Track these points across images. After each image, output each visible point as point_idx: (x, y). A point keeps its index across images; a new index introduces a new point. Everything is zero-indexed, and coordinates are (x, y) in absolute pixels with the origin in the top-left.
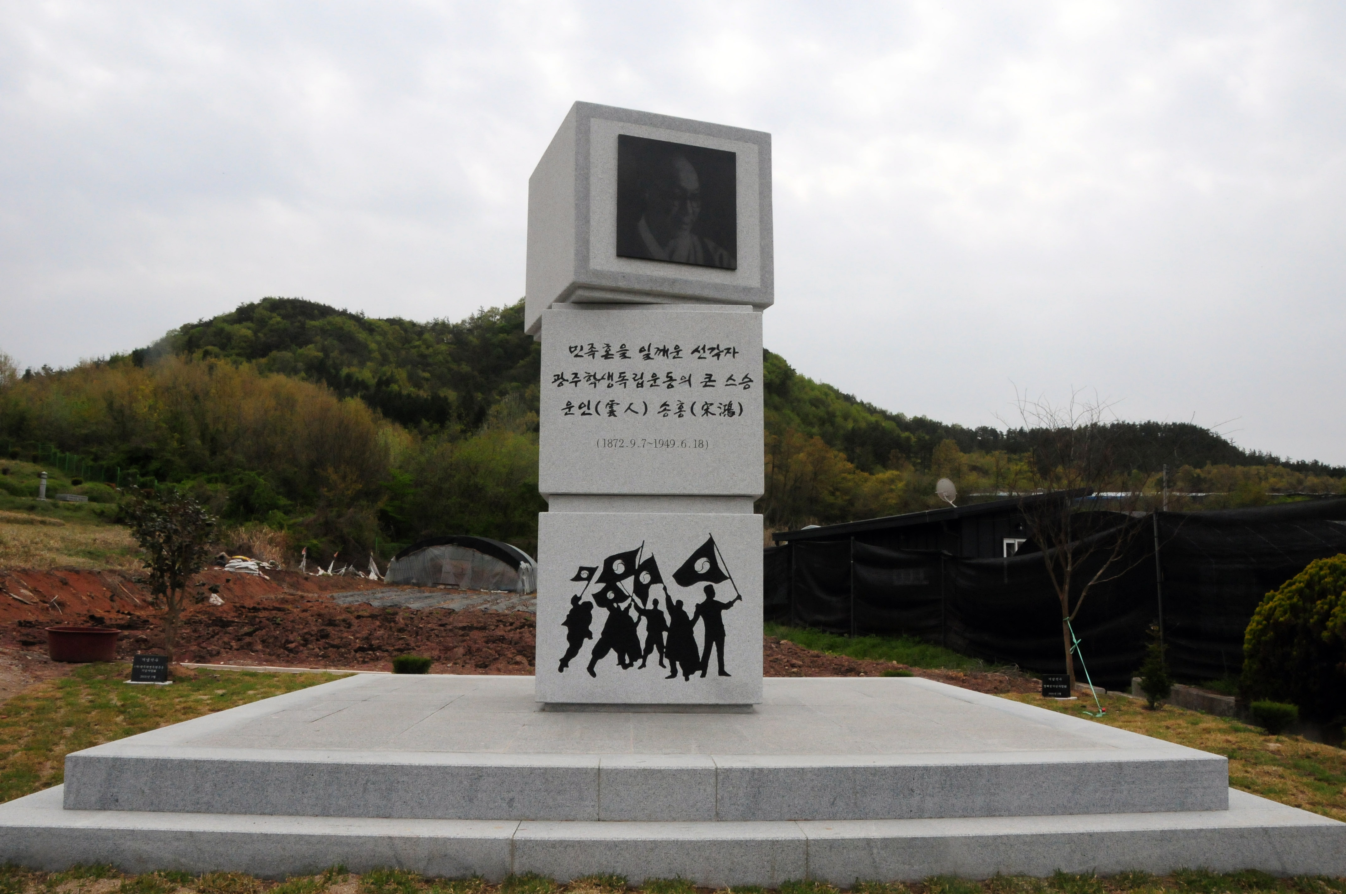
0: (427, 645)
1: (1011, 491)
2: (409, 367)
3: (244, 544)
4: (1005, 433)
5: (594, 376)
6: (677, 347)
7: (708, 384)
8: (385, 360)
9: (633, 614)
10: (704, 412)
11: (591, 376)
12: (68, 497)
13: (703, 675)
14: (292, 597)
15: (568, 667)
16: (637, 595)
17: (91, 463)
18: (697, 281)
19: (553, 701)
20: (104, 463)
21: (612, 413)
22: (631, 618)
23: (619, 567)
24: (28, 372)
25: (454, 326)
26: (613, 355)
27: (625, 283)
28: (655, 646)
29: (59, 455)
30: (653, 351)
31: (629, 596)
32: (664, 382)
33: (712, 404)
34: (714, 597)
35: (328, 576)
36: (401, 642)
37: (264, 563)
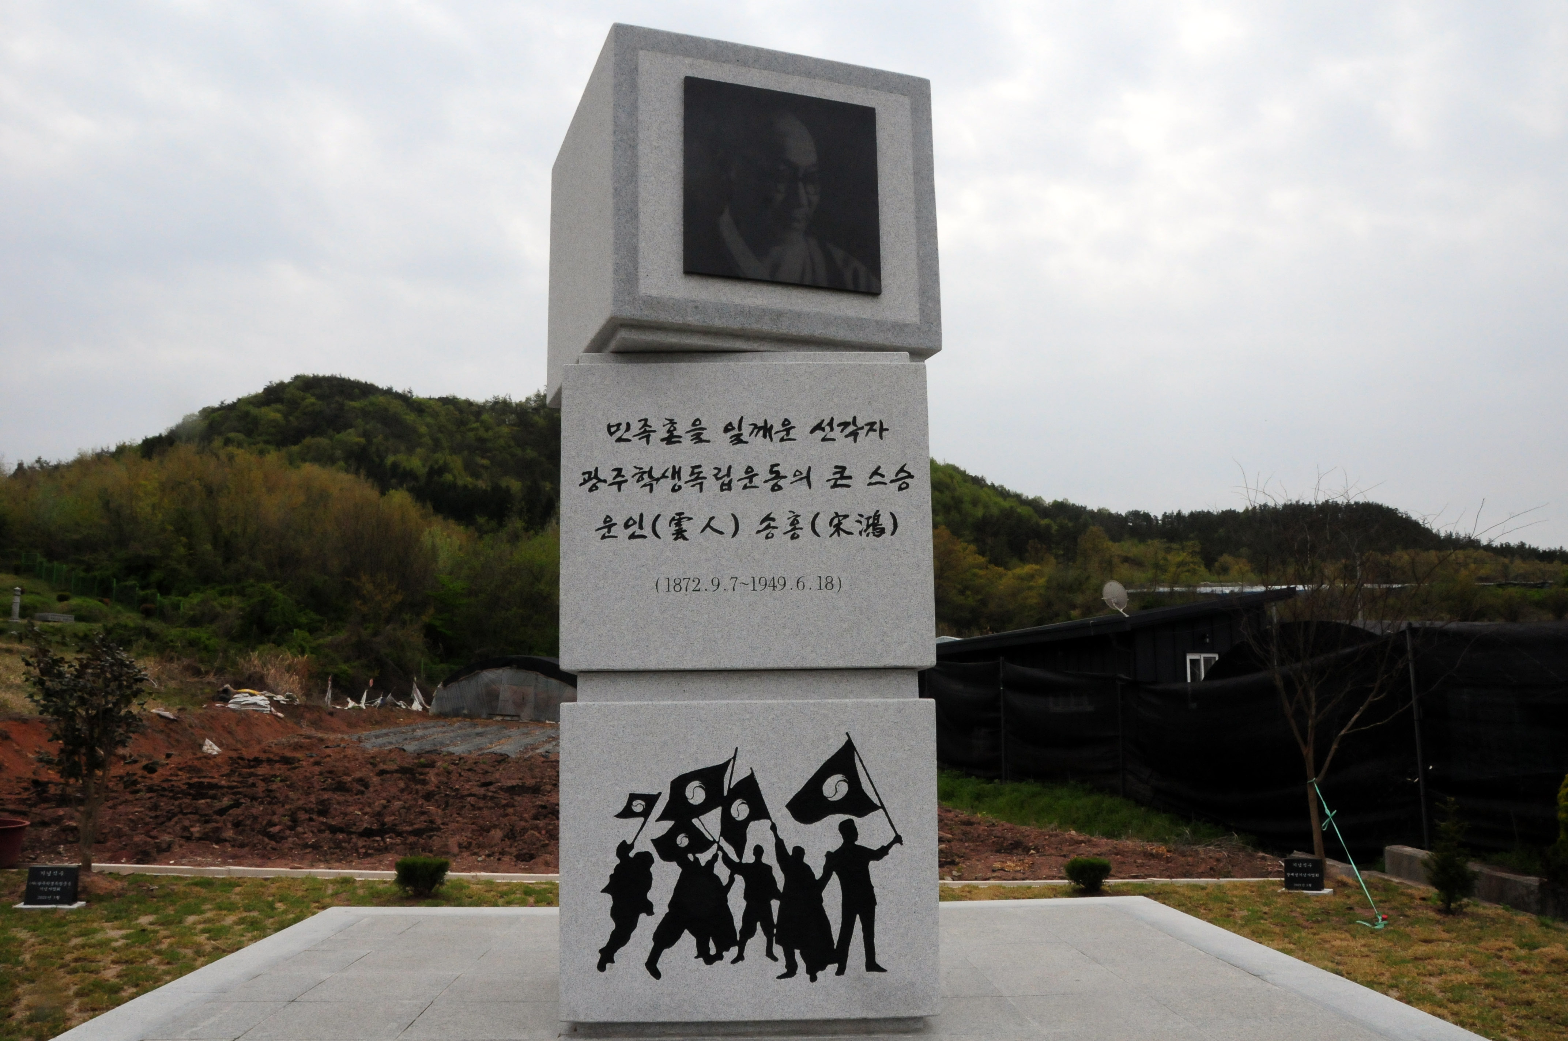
0: (457, 822)
1: (1171, 587)
2: (466, 452)
3: (256, 673)
4: (1160, 517)
5: (650, 473)
6: (786, 423)
7: (840, 482)
8: (437, 445)
9: (722, 871)
10: (833, 529)
11: (645, 472)
12: (50, 616)
13: (840, 972)
14: (308, 740)
15: (613, 962)
16: (727, 840)
17: (82, 574)
18: (817, 314)
19: (590, 1020)
20: (96, 573)
21: (680, 534)
22: (717, 878)
23: (696, 794)
24: (20, 465)
25: (517, 405)
26: (680, 437)
27: (697, 317)
28: (758, 924)
29: (45, 564)
30: (746, 430)
31: (714, 841)
32: (766, 482)
33: (846, 517)
34: (856, 839)
35: (360, 709)
36: (423, 818)
37: (279, 696)
